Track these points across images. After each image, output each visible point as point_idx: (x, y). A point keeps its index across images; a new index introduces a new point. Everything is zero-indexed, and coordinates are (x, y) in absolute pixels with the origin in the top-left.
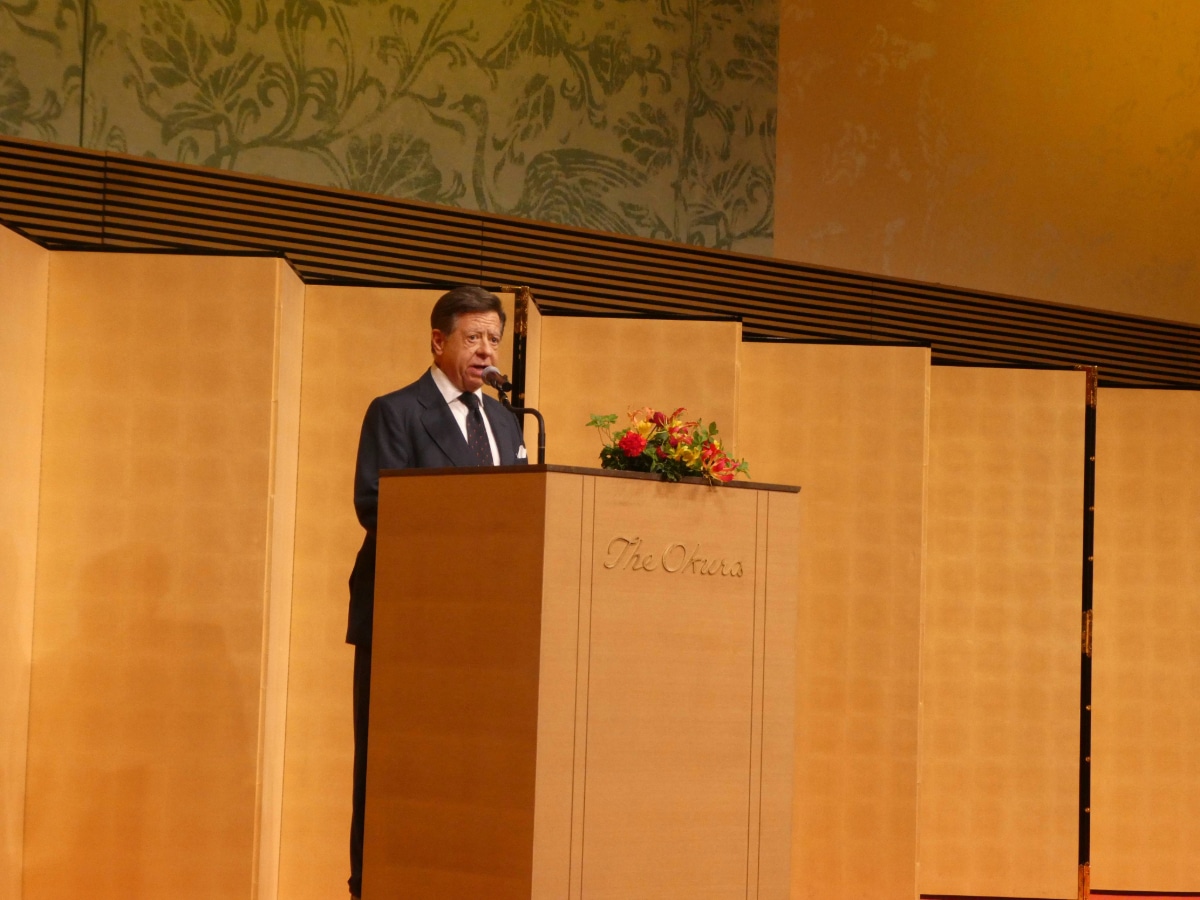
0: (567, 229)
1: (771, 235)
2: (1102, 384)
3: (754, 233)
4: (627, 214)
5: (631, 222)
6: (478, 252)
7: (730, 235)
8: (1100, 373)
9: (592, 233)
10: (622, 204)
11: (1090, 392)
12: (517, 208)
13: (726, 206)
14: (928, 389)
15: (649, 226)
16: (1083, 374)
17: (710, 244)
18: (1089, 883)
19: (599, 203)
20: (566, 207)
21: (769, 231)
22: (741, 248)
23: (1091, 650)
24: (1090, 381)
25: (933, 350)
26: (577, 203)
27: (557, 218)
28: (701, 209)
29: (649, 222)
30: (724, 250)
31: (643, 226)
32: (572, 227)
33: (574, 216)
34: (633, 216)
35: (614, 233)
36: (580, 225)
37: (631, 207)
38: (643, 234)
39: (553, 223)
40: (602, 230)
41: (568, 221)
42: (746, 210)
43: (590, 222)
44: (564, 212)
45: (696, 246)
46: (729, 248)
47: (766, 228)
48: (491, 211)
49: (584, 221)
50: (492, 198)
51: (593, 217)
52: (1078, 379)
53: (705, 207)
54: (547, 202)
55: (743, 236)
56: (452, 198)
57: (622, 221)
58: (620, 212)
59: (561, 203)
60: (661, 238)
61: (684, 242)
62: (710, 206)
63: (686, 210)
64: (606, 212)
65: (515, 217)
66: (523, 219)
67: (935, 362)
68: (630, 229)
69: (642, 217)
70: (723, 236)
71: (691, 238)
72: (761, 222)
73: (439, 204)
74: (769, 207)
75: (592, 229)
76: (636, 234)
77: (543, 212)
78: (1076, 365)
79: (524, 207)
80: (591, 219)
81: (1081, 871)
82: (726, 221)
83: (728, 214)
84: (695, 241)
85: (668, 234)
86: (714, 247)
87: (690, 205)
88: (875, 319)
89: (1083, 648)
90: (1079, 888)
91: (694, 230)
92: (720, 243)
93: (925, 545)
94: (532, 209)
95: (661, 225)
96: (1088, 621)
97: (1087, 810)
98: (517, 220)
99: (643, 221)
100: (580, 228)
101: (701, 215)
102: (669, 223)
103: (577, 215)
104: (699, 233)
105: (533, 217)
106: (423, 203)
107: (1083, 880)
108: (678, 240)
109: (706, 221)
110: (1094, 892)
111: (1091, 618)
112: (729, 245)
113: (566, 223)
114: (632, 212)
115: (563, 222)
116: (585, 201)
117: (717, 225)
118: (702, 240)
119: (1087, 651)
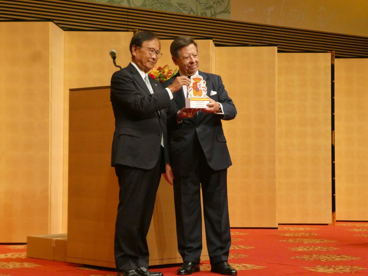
0: (159, 12)
1: (229, 13)
2: (336, 57)
3: (224, 12)
4: (180, 7)
5: (182, 9)
6: (126, 20)
7: (215, 13)
8: (336, 54)
9: (168, 13)
10: (178, 3)
11: (332, 60)
12: (142, 5)
13: (214, 3)
14: (277, 60)
15: (188, 11)
16: (330, 54)
17: (209, 15)
18: (335, 218)
19: (170, 3)
20: (159, 5)
21: (229, 11)
22: (219, 17)
23: (334, 144)
24: (332, 56)
25: (278, 48)
26: (163, 3)
27: (156, 9)
28: (205, 4)
29: (187, 9)
30: (214, 17)
31: (185, 10)
32: (161, 11)
33: (162, 8)
34: (182, 7)
35: (175, 13)
36: (163, 11)
37: (181, 4)
38: (185, 13)
39: (154, 10)
40: (171, 12)
41: (160, 9)
42: (221, 5)
43: (167, 10)
44: (158, 6)
45: (204, 16)
46: (215, 17)
47: (228, 10)
48: (133, 6)
49: (165, 9)
50: (133, 2)
51: (168, 8)
52: (328, 55)
53: (207, 4)
54: (152, 3)
55: (220, 13)
56: (119, 3)
57: (178, 9)
58: (177, 6)
59: (157, 3)
60: (192, 14)
61: (200, 15)
62: (208, 3)
63: (200, 5)
64: (172, 6)
65: (141, 8)
66: (144, 8)
67: (279, 51)
68: (181, 11)
69: (185, 7)
70: (213, 13)
71: (202, 14)
72: (226, 9)
73: (115, 5)
74: (229, 3)
75: (168, 12)
76: (183, 13)
77: (151, 7)
78: (327, 51)
79: (143, 5)
80: (168, 9)
81: (333, 214)
82: (214, 8)
83: (215, 6)
84: (204, 15)
85: (194, 13)
86: (210, 17)
87: (202, 3)
88: (263, 39)
89: (332, 143)
90: (332, 220)
91: (203, 12)
92: (212, 15)
93: (277, 111)
94: (147, 6)
95: (192, 10)
96: (333, 134)
97: (334, 195)
98: (142, 9)
99: (186, 9)
100: (164, 12)
101: (206, 6)
102: (194, 10)
103: (162, 7)
104: (205, 12)
105: (147, 8)
106: (109, 4)
107: (334, 217)
108: (198, 15)
109: (207, 8)
110: (337, 221)
111: (334, 133)
112: (215, 16)
113: (159, 10)
114: (182, 6)
115: (158, 10)
116: (165, 3)
117: (211, 9)
118: (206, 14)
119: (333, 144)
